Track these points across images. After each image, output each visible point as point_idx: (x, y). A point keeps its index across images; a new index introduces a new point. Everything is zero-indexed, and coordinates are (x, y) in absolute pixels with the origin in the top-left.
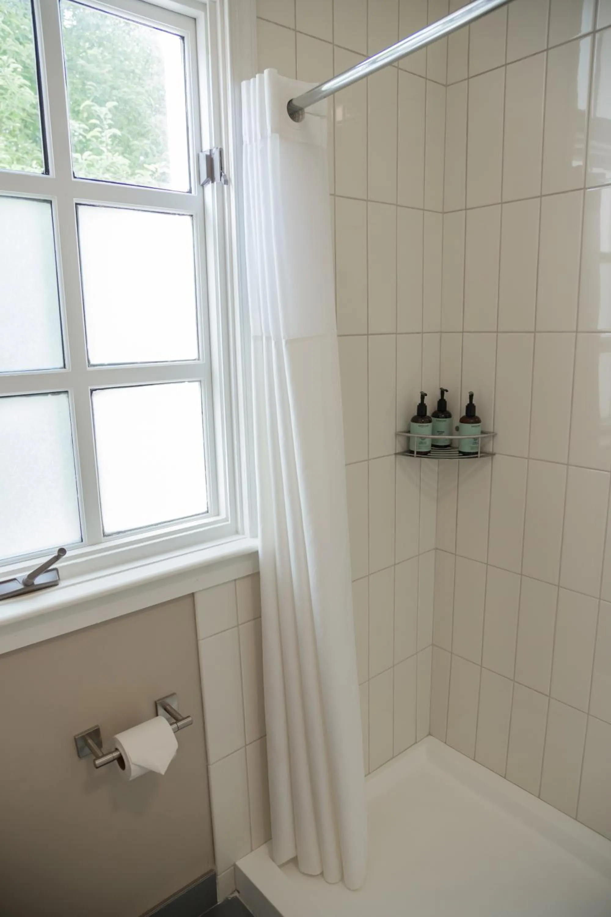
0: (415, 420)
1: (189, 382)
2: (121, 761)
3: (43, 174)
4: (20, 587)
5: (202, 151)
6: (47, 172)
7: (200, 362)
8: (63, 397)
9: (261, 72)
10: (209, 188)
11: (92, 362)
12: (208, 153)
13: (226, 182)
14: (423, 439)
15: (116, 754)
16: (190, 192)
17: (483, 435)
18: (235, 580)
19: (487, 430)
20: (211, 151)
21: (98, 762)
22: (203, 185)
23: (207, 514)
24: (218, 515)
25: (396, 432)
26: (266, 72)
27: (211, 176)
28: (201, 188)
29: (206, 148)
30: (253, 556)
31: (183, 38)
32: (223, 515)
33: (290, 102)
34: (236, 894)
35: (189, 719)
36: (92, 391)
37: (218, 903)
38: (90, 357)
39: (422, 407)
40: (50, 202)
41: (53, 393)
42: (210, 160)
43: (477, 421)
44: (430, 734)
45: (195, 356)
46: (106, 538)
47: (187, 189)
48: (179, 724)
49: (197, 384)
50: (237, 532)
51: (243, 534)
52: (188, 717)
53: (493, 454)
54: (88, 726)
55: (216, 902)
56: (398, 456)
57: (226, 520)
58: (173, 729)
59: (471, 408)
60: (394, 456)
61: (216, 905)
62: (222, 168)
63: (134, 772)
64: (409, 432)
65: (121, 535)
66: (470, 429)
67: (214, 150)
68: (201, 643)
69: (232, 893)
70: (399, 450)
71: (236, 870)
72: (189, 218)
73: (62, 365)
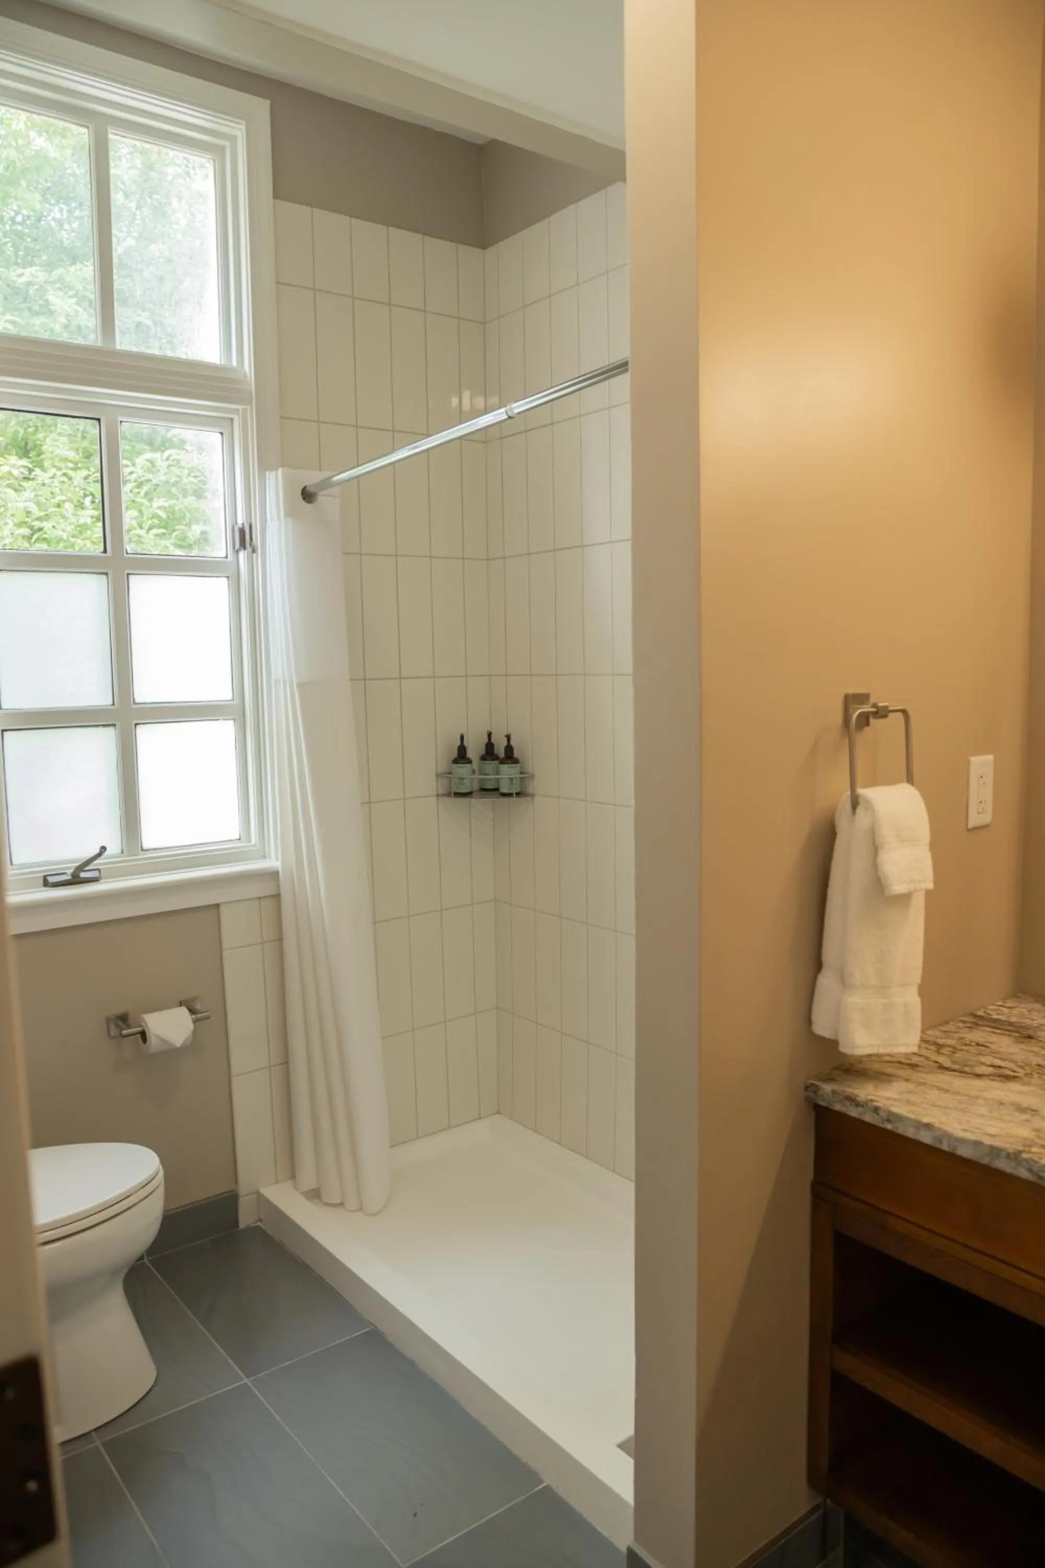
0: (455, 761)
1: (224, 720)
2: (143, 1035)
3: (102, 552)
4: (68, 877)
5: (236, 523)
6: (105, 551)
7: (235, 702)
8: (111, 729)
9: (277, 469)
10: (242, 554)
11: (137, 701)
12: (241, 526)
13: (254, 551)
14: (462, 779)
15: (140, 1029)
16: (227, 557)
17: (522, 776)
18: (260, 898)
19: (524, 771)
20: (243, 524)
21: (124, 1032)
22: (237, 552)
23: (239, 841)
24: (250, 841)
25: (437, 772)
26: (280, 470)
27: (243, 545)
28: (236, 554)
29: (240, 521)
30: (273, 875)
31: (222, 434)
32: (253, 842)
33: (305, 488)
34: (259, 1224)
35: (208, 1013)
36: (136, 725)
37: (240, 1228)
38: (135, 696)
39: (462, 750)
40: (107, 574)
41: (104, 726)
42: (242, 531)
43: (516, 761)
44: (498, 1113)
45: (229, 697)
46: (144, 852)
47: (224, 555)
48: (199, 1015)
49: (231, 722)
50: (264, 857)
51: (270, 858)
52: (207, 1011)
53: (533, 796)
54: (120, 1010)
55: (237, 1226)
56: (441, 798)
57: (255, 845)
58: (192, 1019)
59: (509, 749)
60: (435, 798)
61: (237, 1229)
62: (251, 539)
63: (153, 1040)
64: (450, 773)
65: (157, 851)
66: (507, 771)
67: (246, 524)
68: (225, 953)
69: (257, 1222)
70: (441, 791)
71: (260, 1198)
72: (225, 579)
73: (112, 703)
